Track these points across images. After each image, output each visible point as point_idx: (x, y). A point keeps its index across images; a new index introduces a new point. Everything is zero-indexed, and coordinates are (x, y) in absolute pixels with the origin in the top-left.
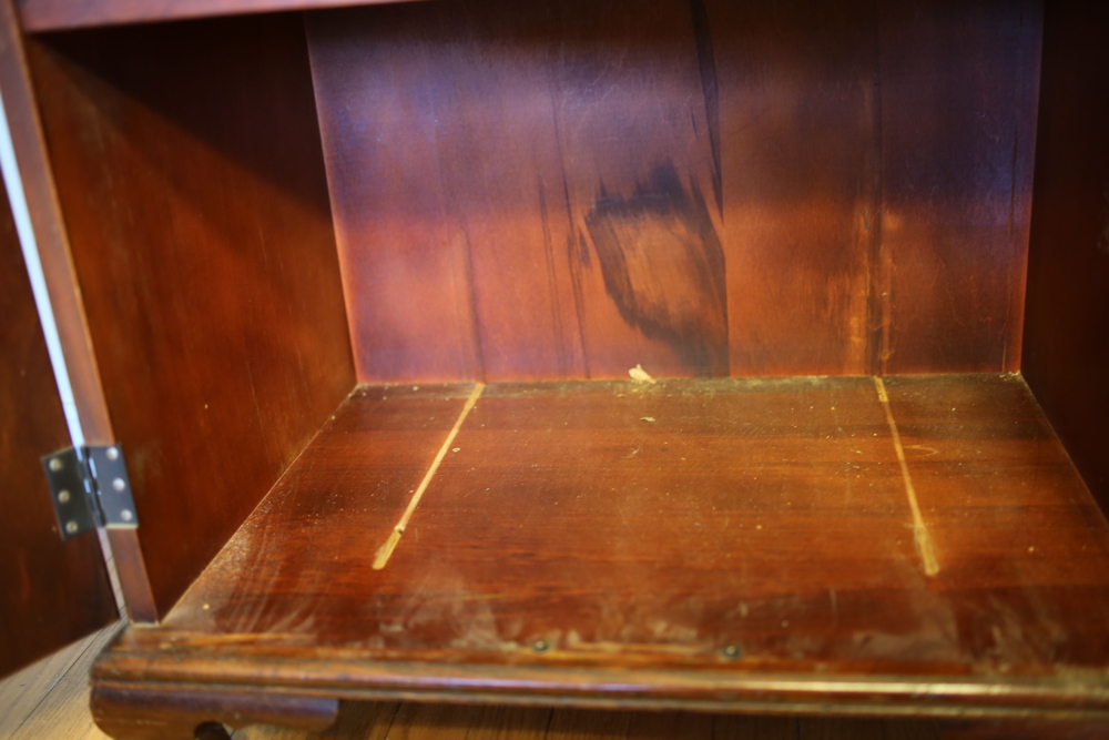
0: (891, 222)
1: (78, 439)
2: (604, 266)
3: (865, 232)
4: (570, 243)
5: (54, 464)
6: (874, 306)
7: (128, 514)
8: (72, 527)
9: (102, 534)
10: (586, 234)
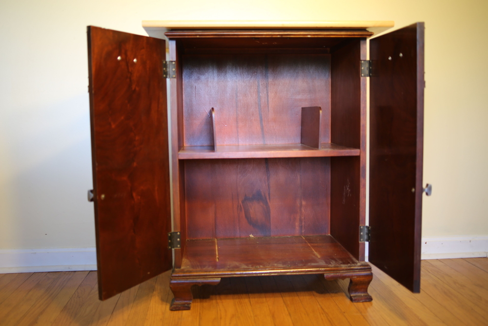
0: (304, 203)
1: (173, 230)
2: (245, 212)
3: (299, 205)
4: (238, 206)
5: (169, 235)
6: (301, 220)
7: (179, 246)
8: (170, 247)
9: (173, 249)
10: (242, 205)
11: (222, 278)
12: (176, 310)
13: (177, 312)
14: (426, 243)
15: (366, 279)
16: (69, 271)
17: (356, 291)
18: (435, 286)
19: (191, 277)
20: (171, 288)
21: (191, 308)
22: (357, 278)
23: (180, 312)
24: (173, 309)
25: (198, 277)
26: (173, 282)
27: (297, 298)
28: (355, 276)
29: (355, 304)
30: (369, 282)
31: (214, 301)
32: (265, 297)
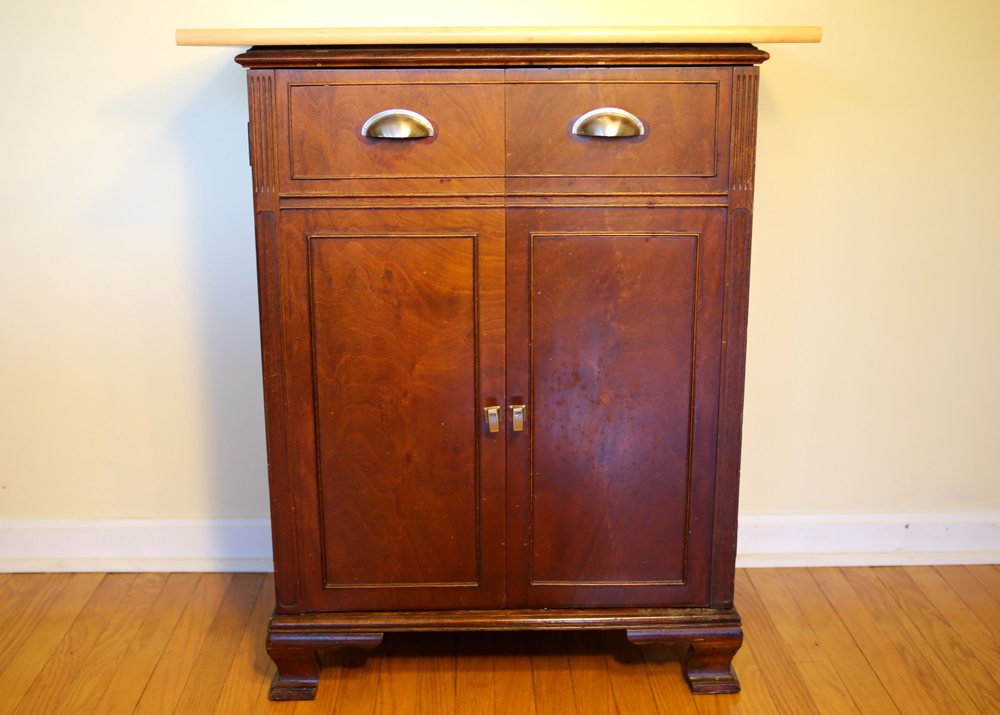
11: (386, 634)
12: (283, 700)
13: (285, 703)
14: (907, 526)
15: (727, 645)
16: (60, 573)
17: (703, 668)
18: (902, 650)
19: (314, 630)
20: (268, 652)
21: (318, 696)
22: (705, 641)
23: (291, 703)
24: (277, 696)
25: (330, 630)
26: (274, 638)
27: (565, 674)
28: (699, 636)
29: (697, 697)
30: (733, 651)
31: (374, 676)
32: (494, 669)
